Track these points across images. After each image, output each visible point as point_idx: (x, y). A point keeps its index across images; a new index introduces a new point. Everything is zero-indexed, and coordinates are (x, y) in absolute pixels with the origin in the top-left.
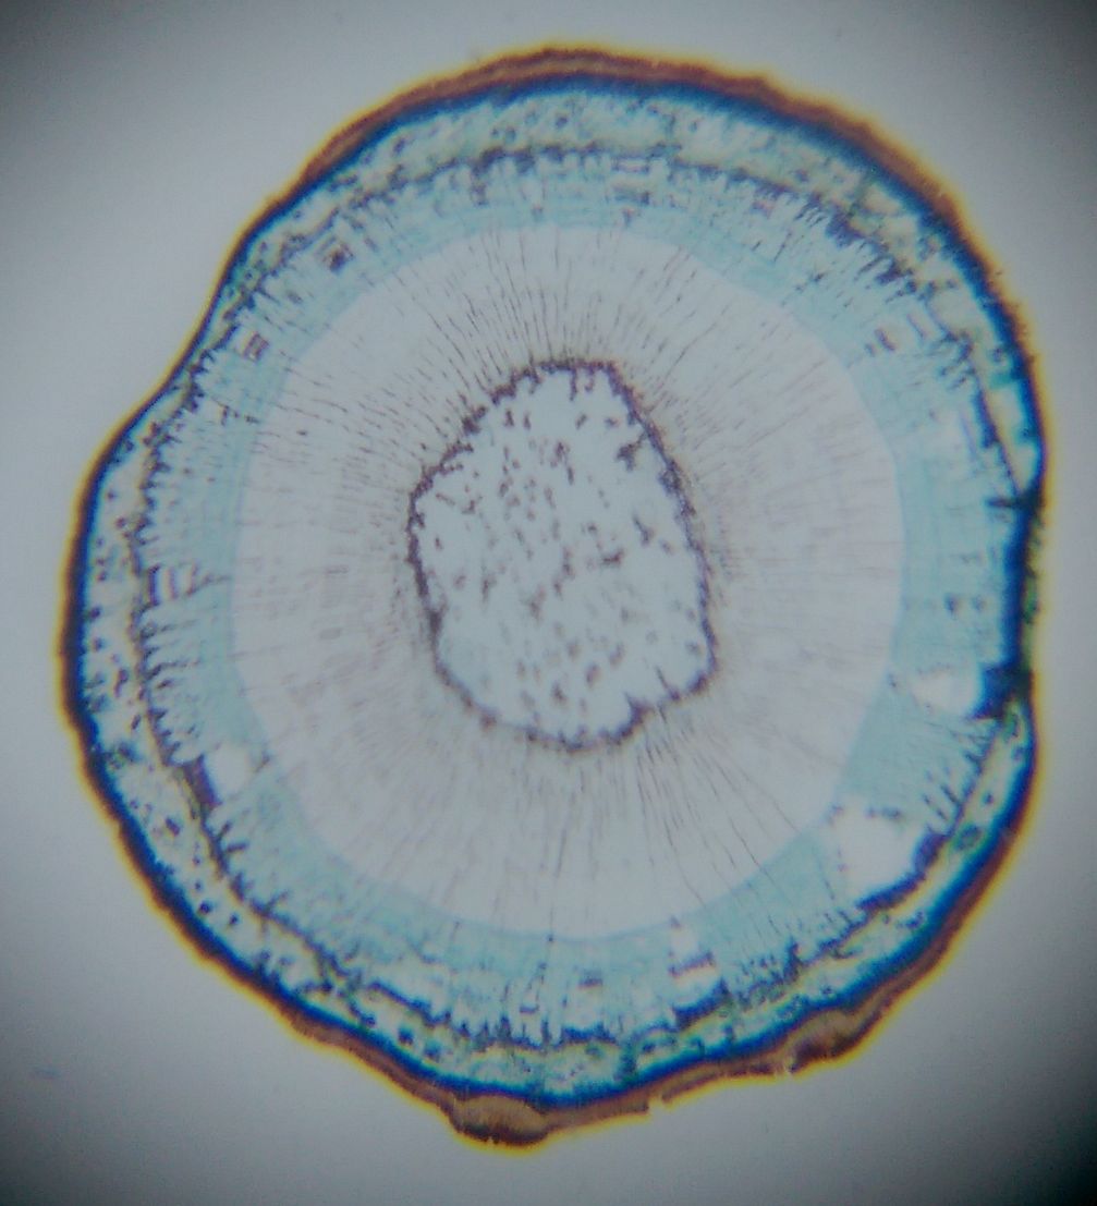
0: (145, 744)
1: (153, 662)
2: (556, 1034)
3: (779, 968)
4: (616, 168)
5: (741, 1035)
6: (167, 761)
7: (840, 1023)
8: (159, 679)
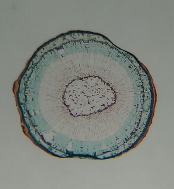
0: (65, 41)
1: (76, 42)
2: (26, 95)
3: (34, 124)
4: (141, 104)
5: (26, 119)
6: (63, 44)
7: (27, 132)
8: (74, 43)
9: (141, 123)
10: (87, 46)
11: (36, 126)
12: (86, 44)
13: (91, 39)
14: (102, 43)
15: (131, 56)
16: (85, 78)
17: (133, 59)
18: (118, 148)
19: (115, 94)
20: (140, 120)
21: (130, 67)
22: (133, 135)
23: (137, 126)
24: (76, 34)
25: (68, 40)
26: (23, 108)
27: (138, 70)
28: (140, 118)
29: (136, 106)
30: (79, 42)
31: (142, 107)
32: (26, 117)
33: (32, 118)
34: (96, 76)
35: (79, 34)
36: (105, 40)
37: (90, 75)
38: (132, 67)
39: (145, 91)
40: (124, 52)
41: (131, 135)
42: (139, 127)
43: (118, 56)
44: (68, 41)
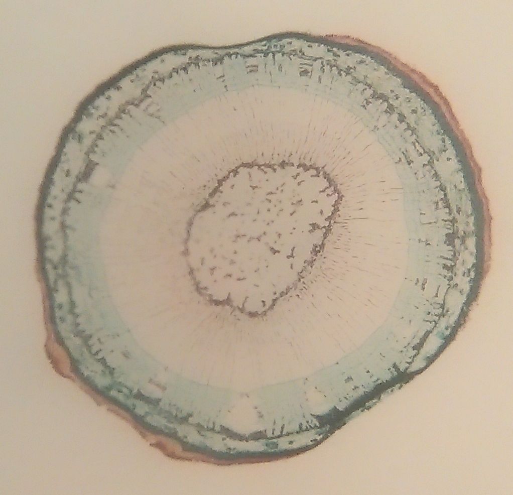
9: (452, 195)
10: (152, 110)
11: (190, 415)
12: (143, 106)
13: (147, 83)
14: (185, 69)
15: (285, 41)
16: (212, 195)
17: (297, 44)
18: (443, 306)
19: (321, 173)
20: (442, 188)
21: (304, 73)
22: (457, 242)
23: (447, 210)
24: (101, 102)
25: (91, 133)
26: (121, 397)
27: (333, 63)
28: (438, 183)
29: (403, 160)
30: (123, 115)
31: (421, 151)
32: (147, 413)
33: (161, 404)
34: (238, 168)
35: (107, 93)
36: (184, 54)
37: (220, 178)
38: (309, 69)
39: (395, 103)
40: (258, 46)
41: (450, 248)
42: (454, 208)
43: (254, 69)
44: (94, 136)
